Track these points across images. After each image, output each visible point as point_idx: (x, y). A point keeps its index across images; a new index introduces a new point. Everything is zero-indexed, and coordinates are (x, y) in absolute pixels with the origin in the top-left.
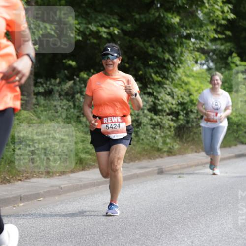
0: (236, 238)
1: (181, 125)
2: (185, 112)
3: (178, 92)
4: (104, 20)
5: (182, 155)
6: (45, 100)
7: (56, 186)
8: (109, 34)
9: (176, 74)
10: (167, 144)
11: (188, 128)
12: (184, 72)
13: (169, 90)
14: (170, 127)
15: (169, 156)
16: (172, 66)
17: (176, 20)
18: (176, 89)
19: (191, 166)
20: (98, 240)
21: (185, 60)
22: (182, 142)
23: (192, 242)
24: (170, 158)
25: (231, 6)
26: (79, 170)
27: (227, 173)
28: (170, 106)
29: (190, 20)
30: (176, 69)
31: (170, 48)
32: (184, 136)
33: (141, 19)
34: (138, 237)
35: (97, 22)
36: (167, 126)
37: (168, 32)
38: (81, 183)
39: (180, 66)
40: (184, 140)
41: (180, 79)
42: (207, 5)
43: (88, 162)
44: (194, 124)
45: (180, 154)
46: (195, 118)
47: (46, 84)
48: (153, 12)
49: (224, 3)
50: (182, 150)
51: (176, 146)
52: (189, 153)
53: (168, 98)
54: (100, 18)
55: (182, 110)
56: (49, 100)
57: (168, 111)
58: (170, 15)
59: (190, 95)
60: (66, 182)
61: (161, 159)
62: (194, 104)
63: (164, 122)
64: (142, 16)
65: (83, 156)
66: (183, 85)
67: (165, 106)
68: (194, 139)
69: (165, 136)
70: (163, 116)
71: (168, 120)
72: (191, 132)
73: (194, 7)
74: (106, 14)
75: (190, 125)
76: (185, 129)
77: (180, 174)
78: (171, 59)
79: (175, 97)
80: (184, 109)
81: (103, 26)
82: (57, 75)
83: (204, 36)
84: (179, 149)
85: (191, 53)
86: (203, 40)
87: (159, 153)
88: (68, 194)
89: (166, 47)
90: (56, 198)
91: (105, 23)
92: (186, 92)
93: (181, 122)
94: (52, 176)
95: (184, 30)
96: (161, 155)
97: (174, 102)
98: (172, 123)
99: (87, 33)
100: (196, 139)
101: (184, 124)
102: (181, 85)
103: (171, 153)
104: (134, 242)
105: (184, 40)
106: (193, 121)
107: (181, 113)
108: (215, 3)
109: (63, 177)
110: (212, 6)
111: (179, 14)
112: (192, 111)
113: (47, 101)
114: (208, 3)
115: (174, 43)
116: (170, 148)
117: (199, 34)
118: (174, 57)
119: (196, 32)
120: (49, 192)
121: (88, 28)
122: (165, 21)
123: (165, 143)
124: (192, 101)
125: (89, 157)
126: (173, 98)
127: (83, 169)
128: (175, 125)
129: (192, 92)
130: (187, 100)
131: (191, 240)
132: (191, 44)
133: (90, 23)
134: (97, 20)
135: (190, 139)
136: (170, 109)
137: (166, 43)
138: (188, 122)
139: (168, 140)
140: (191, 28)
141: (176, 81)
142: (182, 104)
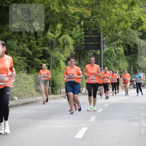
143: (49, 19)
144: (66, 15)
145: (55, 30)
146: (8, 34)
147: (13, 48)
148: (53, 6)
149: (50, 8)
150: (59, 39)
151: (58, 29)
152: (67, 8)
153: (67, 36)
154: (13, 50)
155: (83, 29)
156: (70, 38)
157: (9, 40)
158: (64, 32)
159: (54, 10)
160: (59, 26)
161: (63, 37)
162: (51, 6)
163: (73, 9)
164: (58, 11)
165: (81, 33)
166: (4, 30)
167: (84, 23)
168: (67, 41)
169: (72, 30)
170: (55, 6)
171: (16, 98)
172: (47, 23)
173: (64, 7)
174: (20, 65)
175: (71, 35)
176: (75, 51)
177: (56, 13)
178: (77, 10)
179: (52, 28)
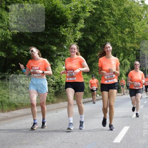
0: (79, 137)
1: (57, 91)
2: (58, 86)
3: (56, 77)
4: (26, 48)
5: (57, 103)
6: (1, 81)
7: (6, 116)
8: (28, 54)
9: (55, 70)
10: (51, 99)
11: (60, 92)
12: (58, 69)
13: (52, 77)
14: (53, 92)
15: (52, 104)
16: (53, 67)
17: (55, 48)
18: (55, 77)
19: (61, 108)
20: (22, 139)
21: (59, 65)
22: (58, 98)
23: (61, 139)
24: (52, 105)
25: (77, 43)
26: (15, 110)
27: (75, 110)
28: (52, 83)
29: (61, 48)
30: (55, 68)
31: (53, 59)
32: (58, 95)
33: (41, 48)
34: (39, 137)
35: (23, 49)
36: (51, 91)
37: (52, 53)
38: (16, 115)
39: (57, 67)
40: (58, 97)
41: (56, 72)
42: (67, 42)
43: (19, 106)
44: (62, 91)
45: (56, 103)
46: (63, 88)
47: (2, 74)
48: (45, 45)
49: (74, 41)
50: (58, 101)
51: (55, 100)
52: (60, 102)
53: (52, 80)
54: (24, 47)
55: (57, 85)
56: (3, 81)
57: (52, 85)
58: (53, 47)
59: (61, 79)
60: (10, 115)
61: (49, 105)
62: (62, 82)
63: (50, 90)
64: (42, 47)
65: (17, 104)
66: (58, 75)
67: (50, 83)
68: (62, 97)
69: (51, 96)
70: (50, 87)
71: (52, 89)
72: (61, 94)
73: (62, 43)
74: (26, 46)
75: (61, 91)
76: (59, 93)
77: (57, 111)
78: (53, 64)
79: (55, 80)
80: (58, 84)
81: (25, 50)
82: (7, 71)
83: (66, 55)
84: (56, 101)
85: (61, 62)
86: (66, 57)
87: (48, 102)
88: (11, 120)
89: (51, 59)
90: (6, 121)
91: (26, 49)
92: (59, 78)
93: (57, 90)
94: (4, 112)
95: (58, 52)
96: (49, 103)
97: (54, 82)
98: (53, 90)
99: (19, 53)
100: (63, 97)
101: (58, 90)
102: (57, 75)
103: (53, 102)
104: (37, 139)
105: (58, 57)
106: (62, 89)
107: (57, 86)
108: (70, 42)
109: (9, 113)
110: (69, 43)
111: (56, 46)
112: (61, 85)
113: (2, 82)
114: (68, 42)
115: (54, 57)
116: (53, 100)
117: (64, 54)
118: (54, 64)
119: (63, 53)
120: (3, 119)
121: (19, 51)
122: (51, 49)
123: (50, 98)
124: (61, 81)
125: (19, 104)
126: (54, 80)
127: (17, 109)
128: (55, 91)
129: (61, 78)
130: (59, 81)
131: (60, 138)
132: (61, 58)
133: (20, 49)
134: (23, 48)
135: (61, 96)
136: (53, 84)
137: (51, 58)
138: (60, 90)
139: (52, 97)
140: (61, 51)
141: (55, 73)
142: (57, 82)
143: (117, 50)
144: (126, 49)
145: (120, 57)
146: (93, 59)
147: (96, 67)
148: (118, 43)
149: (116, 45)
150: (122, 62)
151: (121, 56)
152: (126, 44)
153: (126, 60)
154: (96, 68)
155: (135, 56)
156: (128, 61)
157: (94, 63)
158: (125, 58)
159: (119, 46)
160: (122, 54)
161: (124, 61)
162: (117, 43)
163: (130, 45)
164: (121, 46)
165: (134, 58)
166: (91, 58)
167: (136, 53)
168: (126, 63)
169: (129, 56)
170: (119, 43)
171: (98, 95)
172: (115, 53)
173: (124, 44)
174: (100, 77)
175: (128, 60)
176: (131, 68)
177: (120, 47)
178: (132, 45)
179: (117, 55)
